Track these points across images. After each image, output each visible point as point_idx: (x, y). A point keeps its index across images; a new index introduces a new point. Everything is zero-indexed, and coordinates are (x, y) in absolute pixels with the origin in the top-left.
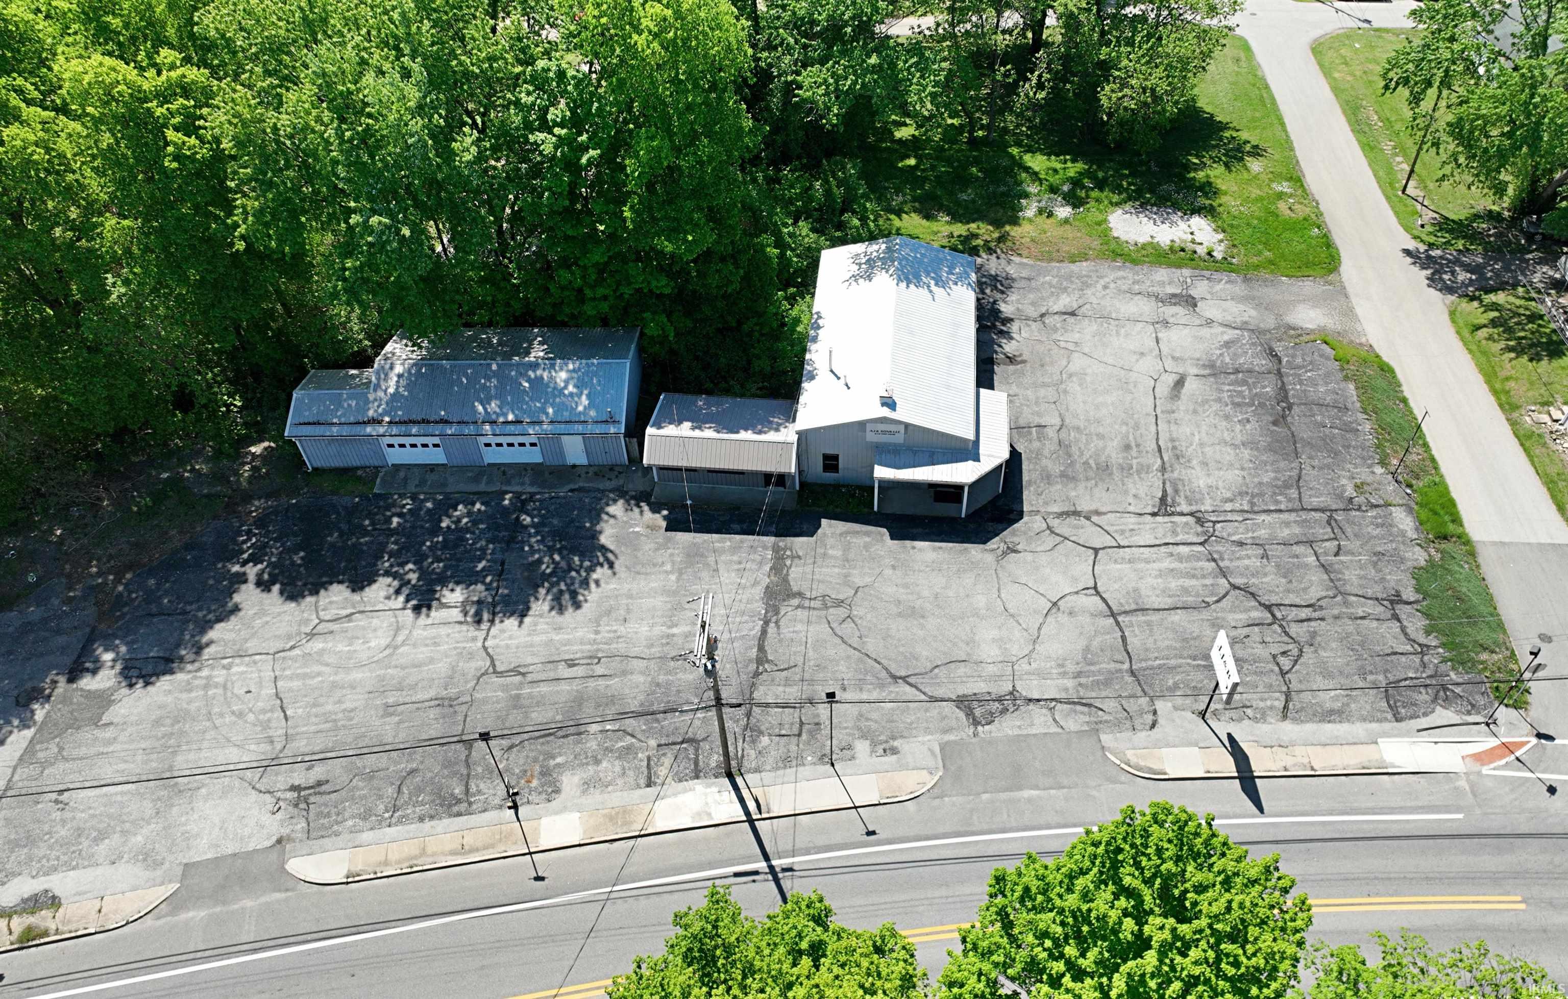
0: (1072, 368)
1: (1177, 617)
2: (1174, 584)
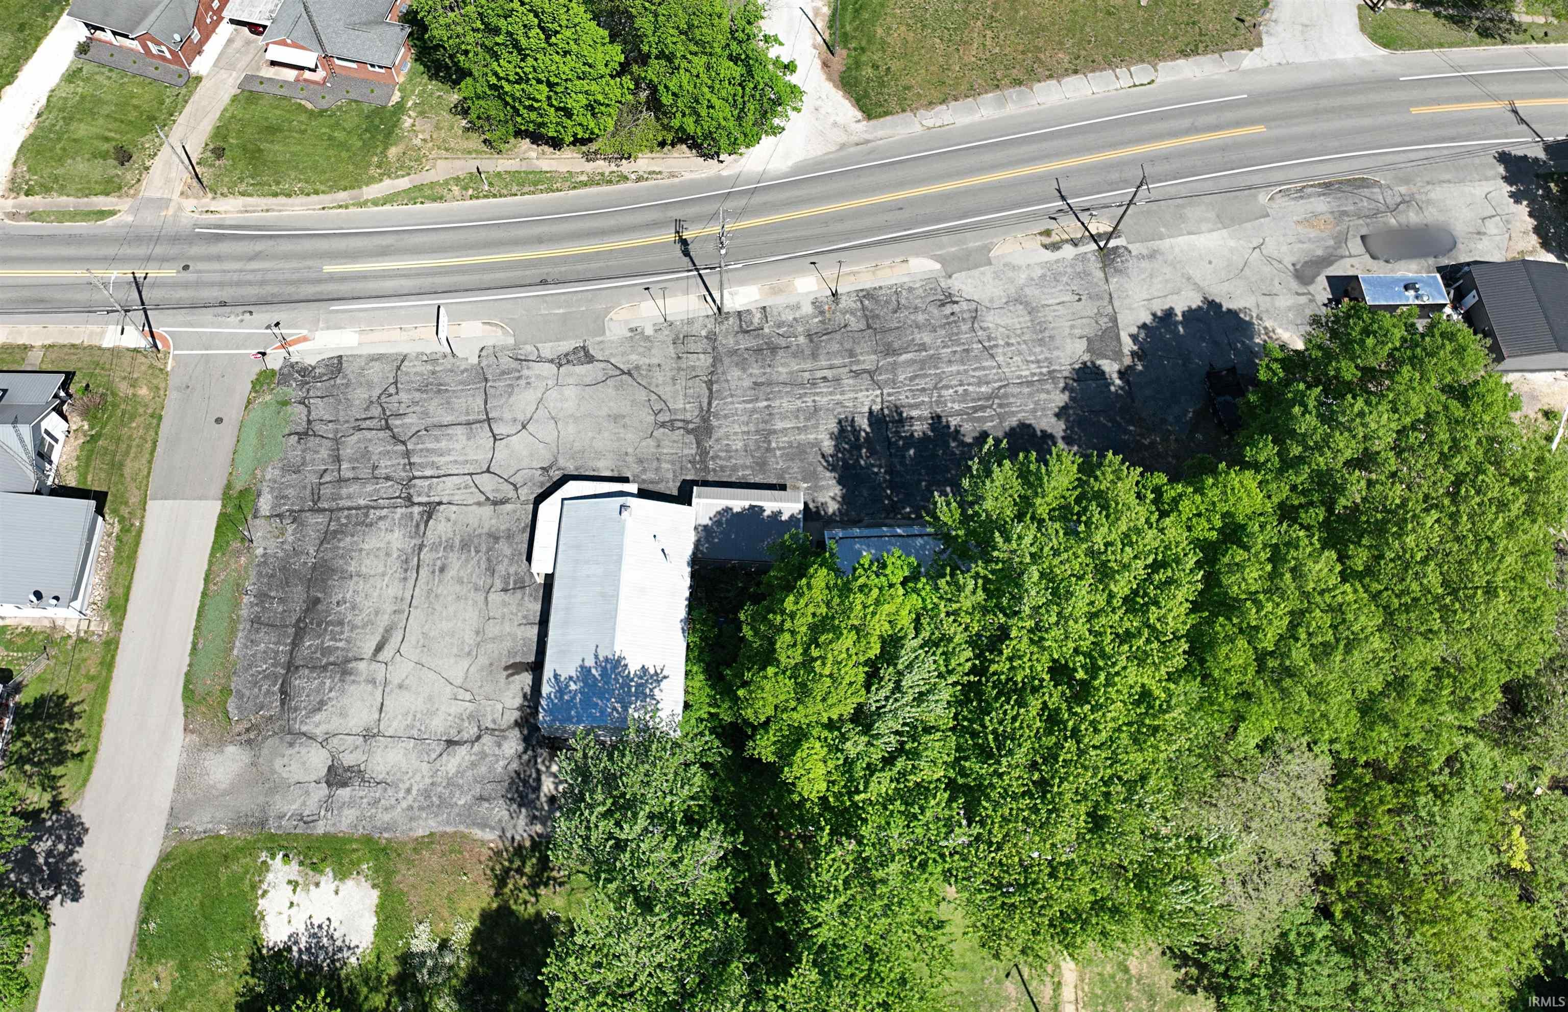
1: (448, 419)
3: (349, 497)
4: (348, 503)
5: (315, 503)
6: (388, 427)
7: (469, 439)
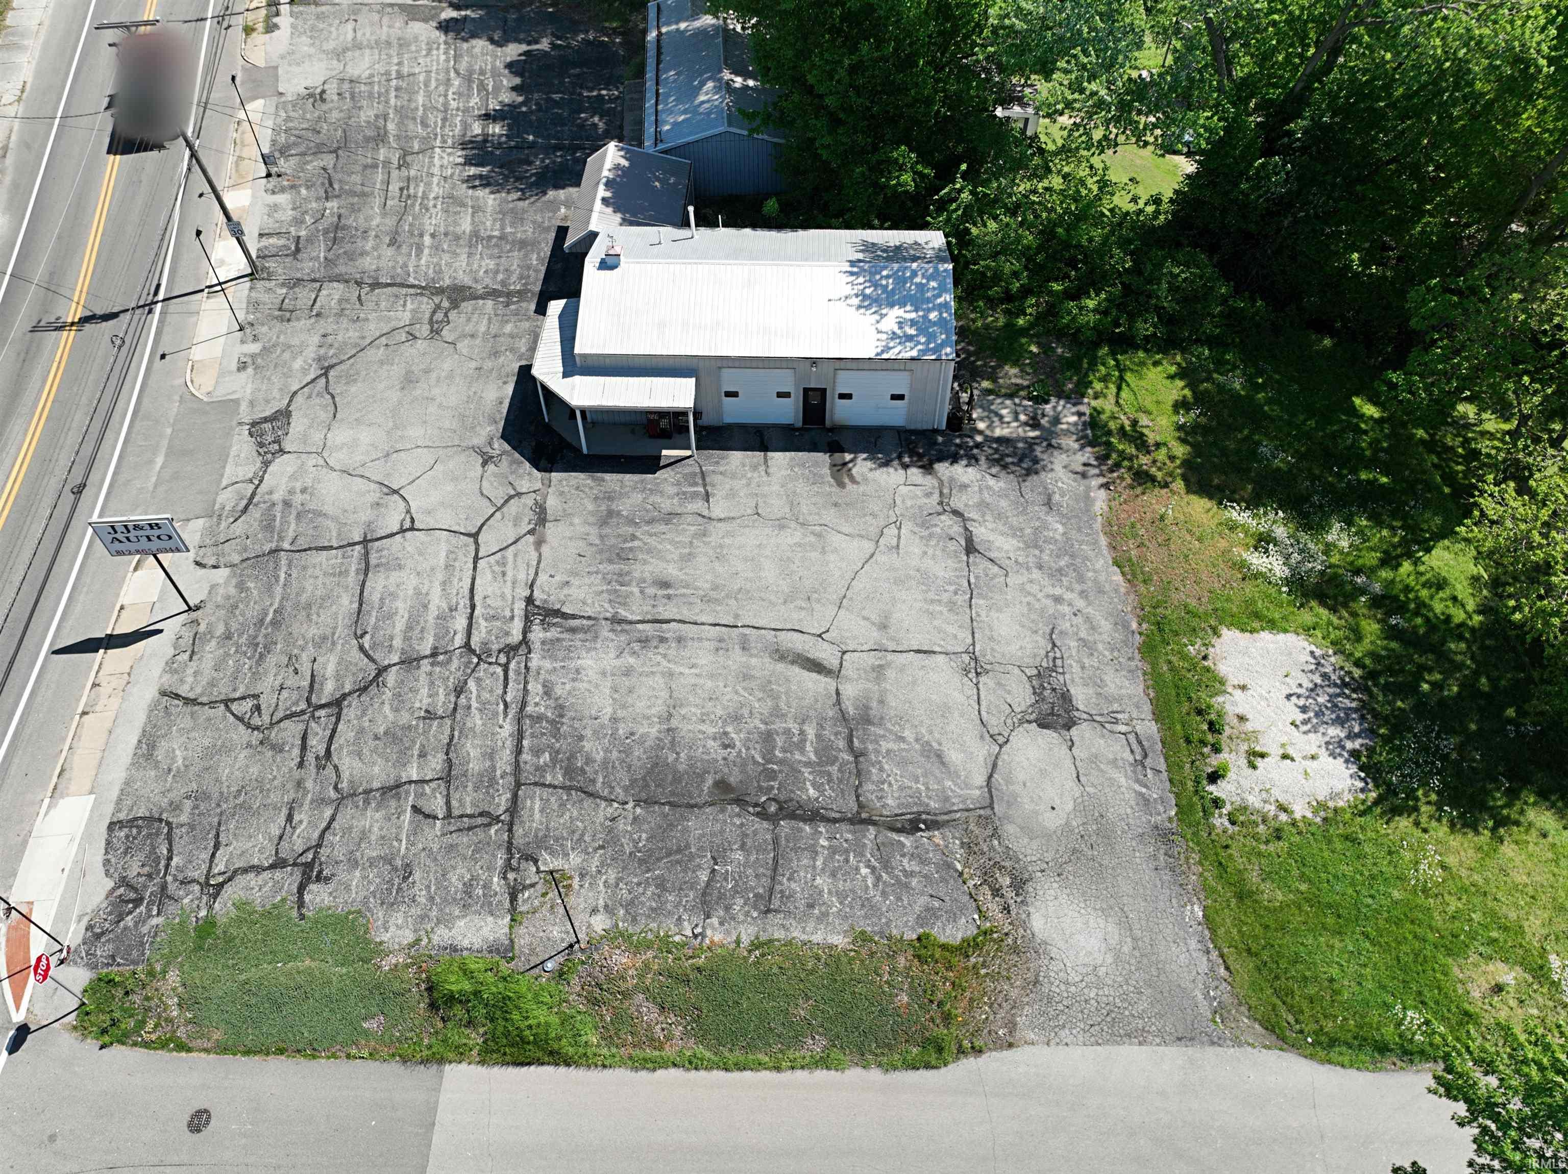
0: (836, 540)
1: (347, 603)
2: (402, 607)
3: (491, 755)
4: (506, 756)
5: (497, 819)
6: (337, 704)
7: (400, 567)
